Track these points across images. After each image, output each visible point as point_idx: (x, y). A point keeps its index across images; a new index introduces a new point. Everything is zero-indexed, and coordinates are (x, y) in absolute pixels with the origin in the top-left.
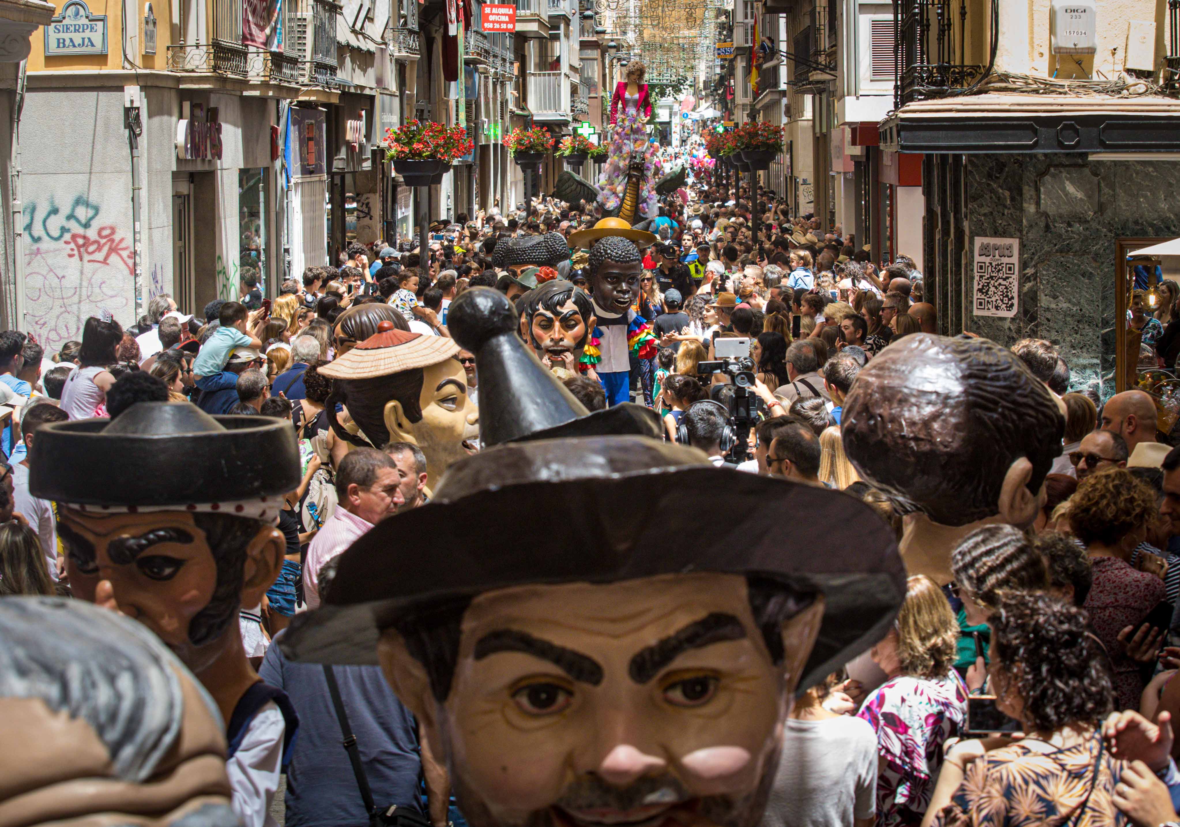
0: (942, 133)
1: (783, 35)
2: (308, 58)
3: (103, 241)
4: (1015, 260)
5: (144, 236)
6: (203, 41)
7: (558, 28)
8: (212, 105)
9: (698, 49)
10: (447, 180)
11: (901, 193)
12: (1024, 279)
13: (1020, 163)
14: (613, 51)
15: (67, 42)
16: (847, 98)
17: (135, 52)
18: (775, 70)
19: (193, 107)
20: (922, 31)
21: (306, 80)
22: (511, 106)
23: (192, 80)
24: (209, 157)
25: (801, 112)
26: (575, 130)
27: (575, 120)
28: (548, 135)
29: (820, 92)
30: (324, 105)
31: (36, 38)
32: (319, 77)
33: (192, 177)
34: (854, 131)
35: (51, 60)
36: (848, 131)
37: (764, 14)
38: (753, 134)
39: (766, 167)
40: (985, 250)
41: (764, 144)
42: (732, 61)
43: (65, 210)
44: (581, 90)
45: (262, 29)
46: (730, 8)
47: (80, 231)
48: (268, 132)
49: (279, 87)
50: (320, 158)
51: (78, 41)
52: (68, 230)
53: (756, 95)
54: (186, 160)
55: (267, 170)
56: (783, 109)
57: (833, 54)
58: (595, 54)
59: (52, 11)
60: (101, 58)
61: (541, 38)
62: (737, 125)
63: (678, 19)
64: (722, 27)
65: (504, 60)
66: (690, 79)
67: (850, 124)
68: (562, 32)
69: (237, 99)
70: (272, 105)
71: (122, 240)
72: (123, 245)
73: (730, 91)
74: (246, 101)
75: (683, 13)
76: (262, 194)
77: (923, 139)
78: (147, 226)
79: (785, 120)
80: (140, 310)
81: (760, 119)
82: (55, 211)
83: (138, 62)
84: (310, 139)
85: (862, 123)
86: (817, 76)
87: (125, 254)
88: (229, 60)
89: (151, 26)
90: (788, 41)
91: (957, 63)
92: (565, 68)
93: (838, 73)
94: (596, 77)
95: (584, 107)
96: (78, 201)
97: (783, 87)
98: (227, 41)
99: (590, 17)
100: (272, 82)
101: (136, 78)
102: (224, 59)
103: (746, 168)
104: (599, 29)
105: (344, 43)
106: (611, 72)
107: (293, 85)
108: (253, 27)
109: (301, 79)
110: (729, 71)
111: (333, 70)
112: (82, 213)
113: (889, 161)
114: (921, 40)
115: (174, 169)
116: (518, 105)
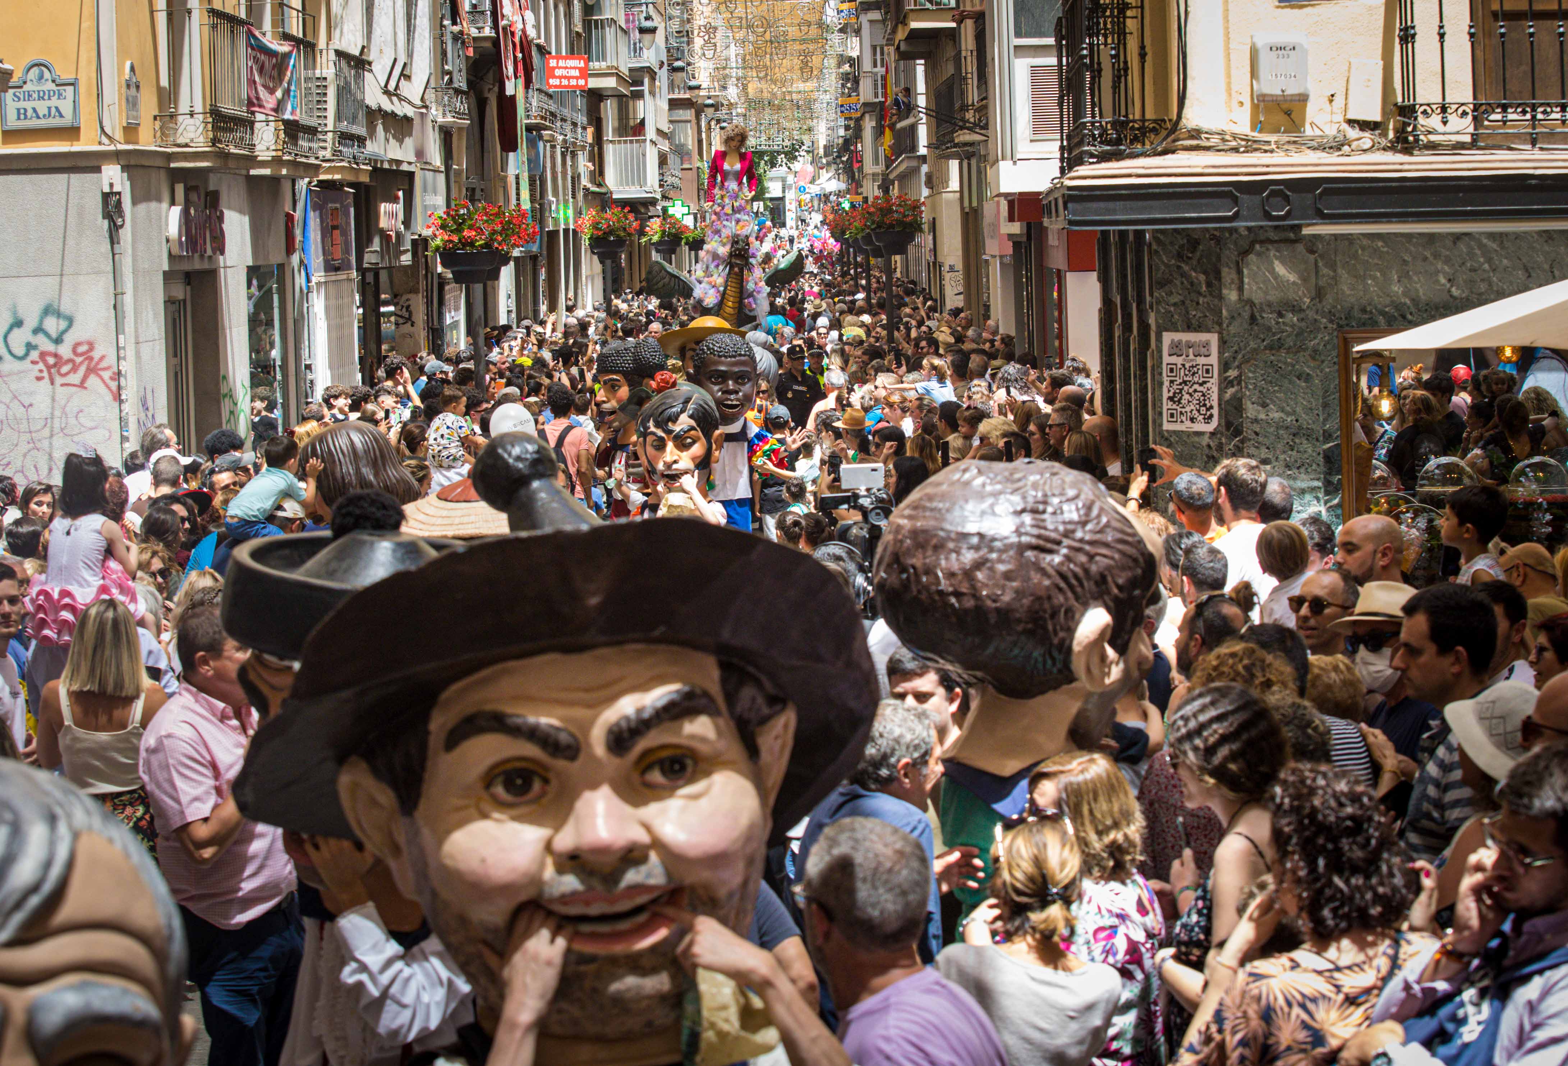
0: (1120, 204)
1: (921, 86)
2: (330, 127)
3: (79, 360)
4: (1214, 360)
5: (130, 352)
6: (199, 108)
7: (642, 84)
8: (211, 188)
9: (817, 106)
10: (507, 275)
11: (1071, 279)
12: (1225, 383)
13: (1217, 239)
14: (710, 110)
15: (30, 113)
16: (1001, 163)
17: (114, 122)
18: (913, 129)
19: (187, 190)
20: (1093, 78)
21: (328, 154)
22: (585, 182)
23: (186, 157)
24: (209, 252)
25: (945, 182)
26: (665, 210)
27: (665, 197)
28: (631, 217)
29: (969, 156)
30: (351, 185)
32: (345, 150)
33: (189, 277)
34: (1011, 204)
35: (9, 135)
36: (1004, 205)
37: (897, 61)
38: (886, 210)
39: (902, 251)
40: (1177, 349)
41: (900, 222)
42: (858, 120)
43: (31, 322)
44: (672, 159)
45: (272, 91)
46: (855, 54)
47: (50, 347)
48: (282, 221)
49: (294, 164)
50: (347, 251)
51: (42, 111)
52: (35, 347)
53: (889, 162)
54: (181, 257)
55: (281, 267)
56: (923, 179)
57: (983, 109)
58: (688, 114)
59: (9, 74)
60: (72, 132)
61: (620, 97)
62: (866, 199)
63: (791, 70)
64: (846, 77)
65: (575, 124)
66: (807, 143)
67: (1006, 195)
68: (646, 88)
69: (241, 181)
70: (287, 186)
71: (102, 358)
72: (103, 365)
73: (856, 158)
74: (254, 182)
75: (797, 62)
76: (276, 298)
77: (1095, 212)
78: (133, 340)
79: (925, 192)
80: (127, 445)
81: (895, 191)
82: (18, 323)
83: (119, 135)
84: (335, 228)
85: (1021, 194)
86: (964, 136)
87: (106, 375)
88: (231, 130)
89: (133, 90)
90: (927, 94)
91: (1137, 117)
92: (650, 133)
93: (990, 132)
94: (691, 143)
95: (676, 181)
96: (47, 311)
97: (923, 151)
98: (228, 107)
99: (681, 69)
100: (286, 158)
101: (116, 156)
102: (224, 130)
103: (877, 253)
104: (693, 83)
105: (374, 106)
106: (709, 137)
107: (312, 161)
108: (260, 89)
109: (321, 153)
110: (855, 135)
111: (361, 141)
112: (52, 325)
113: (1055, 240)
114: (1092, 89)
115: (166, 267)
116: (593, 180)
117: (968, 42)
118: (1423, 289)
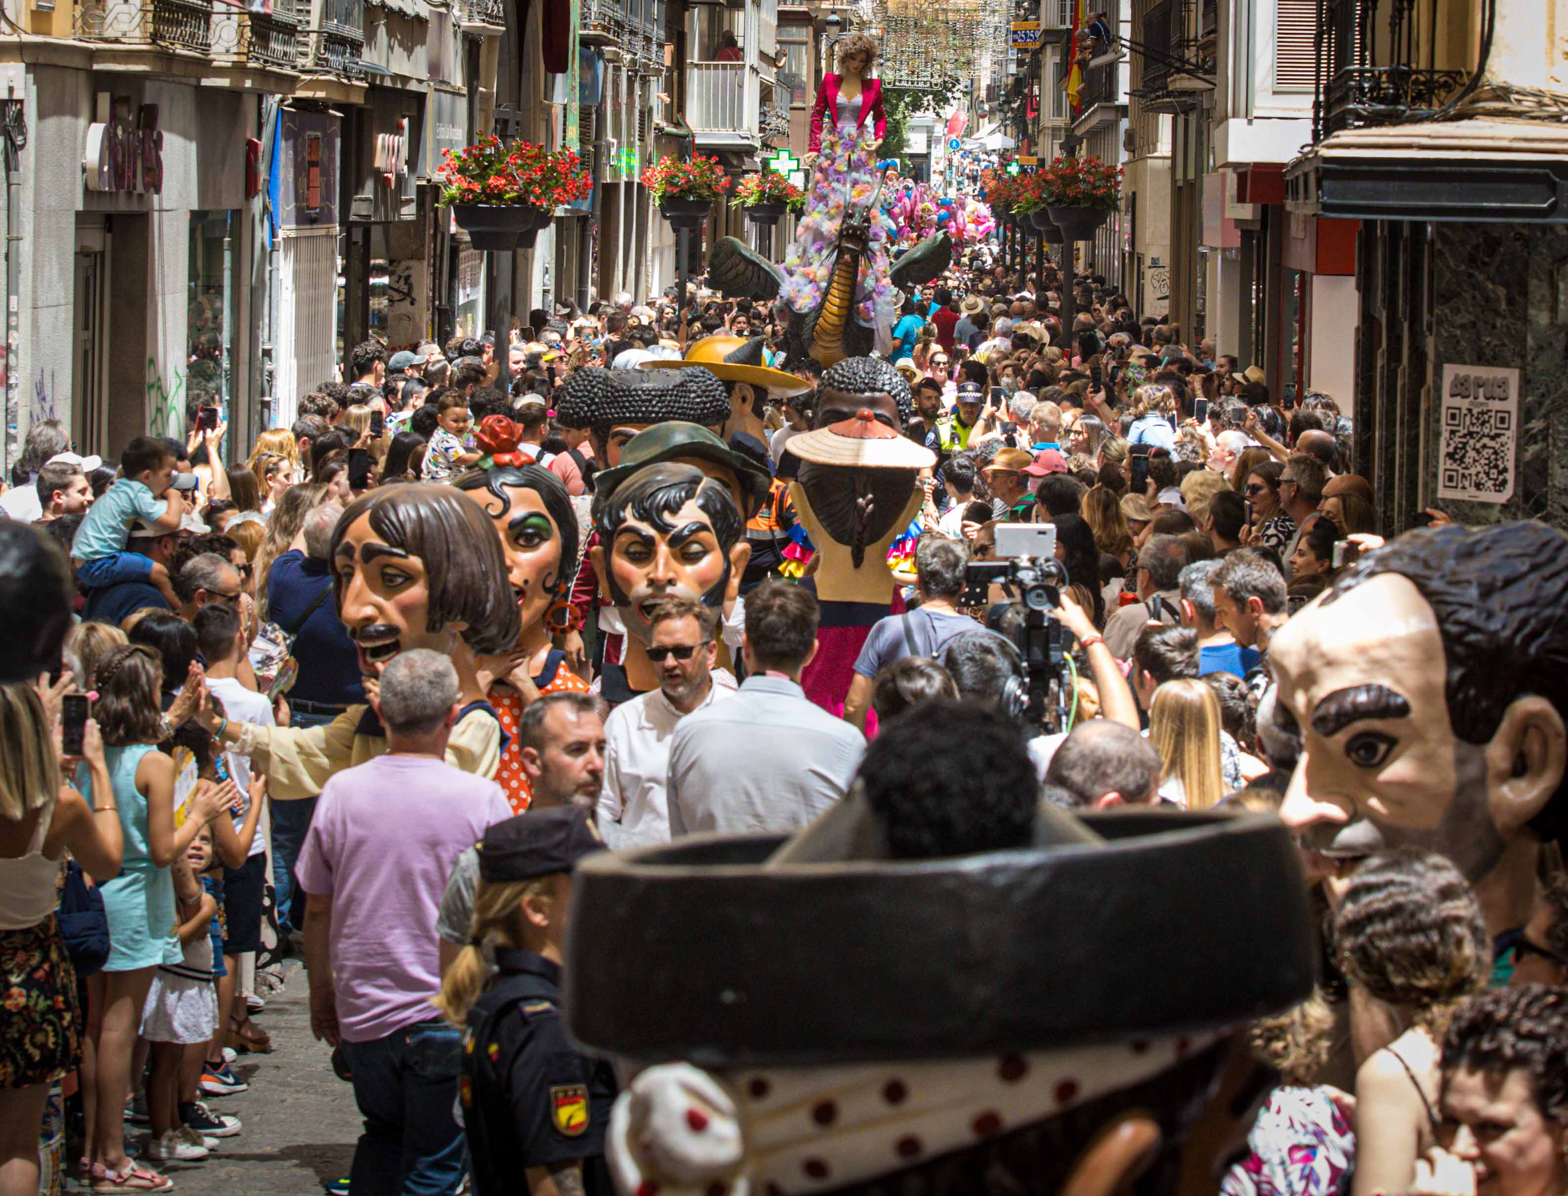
0: (1393, 186)
1: (1125, 11)
2: (314, 26)
4: (1512, 404)
5: (24, 320)
8: (147, 101)
9: (981, 32)
10: (545, 242)
11: (1319, 284)
12: (1525, 438)
13: (1524, 239)
14: (835, 30)
16: (1232, 122)
17: (19, 4)
18: (1111, 69)
19: (114, 102)
20: (1364, 10)
21: (308, 62)
22: (658, 119)
23: (115, 56)
24: (140, 189)
25: (1153, 144)
26: (765, 163)
27: (766, 146)
28: (719, 170)
29: (1186, 110)
30: (338, 107)
32: (332, 58)
33: (110, 222)
34: (1242, 178)
36: (1232, 178)
38: (1069, 178)
39: (1088, 235)
40: (1461, 388)
41: (1088, 196)
42: (1036, 54)
44: (779, 95)
48: (242, 149)
49: (262, 74)
50: (329, 197)
53: (1076, 112)
54: (101, 193)
55: (237, 214)
56: (1122, 137)
57: (1211, 46)
58: (804, 34)
61: (712, 5)
62: (1042, 162)
65: (648, 40)
66: (964, 82)
67: (1236, 166)
69: (189, 93)
70: (250, 104)
73: (1031, 105)
74: (205, 96)
76: (227, 256)
77: (1359, 193)
78: (29, 304)
79: (1124, 156)
80: (13, 447)
81: (1082, 153)
83: (24, 22)
84: (313, 164)
85: (1257, 165)
86: (1182, 82)
88: (179, 23)
90: (1133, 21)
91: (1423, 65)
92: (751, 58)
93: (1217, 79)
94: (805, 72)
95: (783, 124)
97: (1123, 99)
100: (252, 65)
101: (19, 50)
102: (170, 22)
103: (1055, 236)
105: (375, 1)
107: (288, 71)
109: (300, 61)
110: (1032, 70)
111: (356, 47)
113: (1300, 230)
114: (1362, 26)
115: (80, 207)
116: (669, 118)
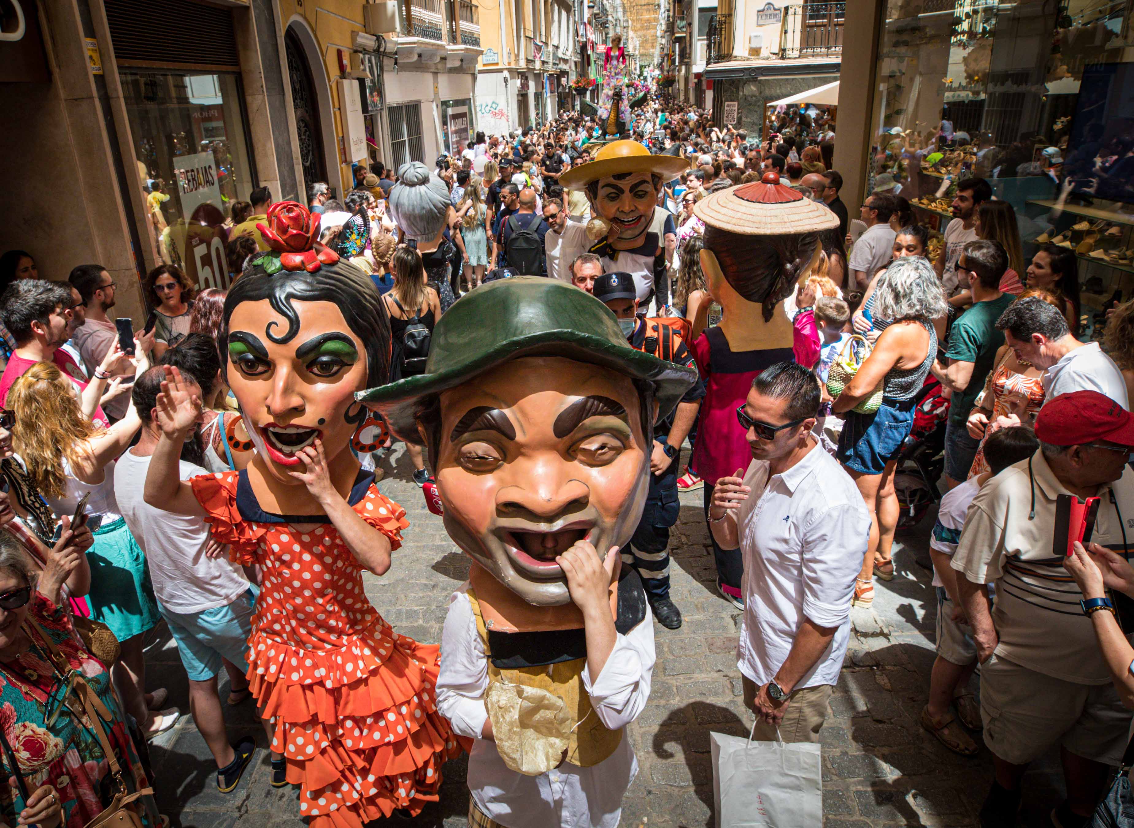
0: (718, 73)
1: (677, 50)
2: (551, 62)
3: (500, 113)
4: (736, 108)
5: (511, 111)
6: (524, 58)
8: (526, 75)
9: (655, 55)
10: (588, 93)
11: (707, 91)
12: (738, 113)
13: (739, 81)
15: (488, 60)
16: (693, 66)
17: (506, 63)
18: (674, 60)
21: (551, 68)
23: (521, 69)
24: (526, 89)
25: (681, 71)
29: (687, 65)
31: (480, 59)
32: (554, 67)
33: (522, 95)
34: (695, 75)
35: (484, 65)
36: (693, 75)
37: (672, 44)
39: (671, 87)
40: (728, 106)
41: (671, 80)
42: (664, 58)
43: (490, 105)
45: (539, 54)
46: (663, 43)
47: (494, 110)
48: (541, 82)
49: (544, 70)
50: (555, 89)
51: (491, 59)
52: (491, 110)
53: (670, 67)
54: (520, 91)
55: (541, 92)
56: (677, 70)
57: (690, 54)
59: (484, 51)
60: (497, 64)
62: (664, 75)
63: (650, 47)
64: (661, 48)
66: (652, 63)
67: (694, 73)
69: (533, 74)
70: (542, 75)
72: (505, 114)
73: (663, 66)
74: (535, 74)
75: (651, 45)
76: (540, 99)
77: (713, 75)
78: (511, 109)
79: (677, 73)
81: (671, 73)
82: (487, 105)
85: (697, 73)
86: (686, 60)
87: (505, 116)
88: (530, 63)
89: (510, 54)
91: (723, 53)
96: (493, 102)
97: (677, 64)
98: (530, 58)
100: (542, 69)
101: (506, 69)
103: (666, 87)
105: (560, 57)
107: (547, 69)
108: (536, 53)
109: (549, 67)
110: (663, 61)
111: (558, 65)
112: (494, 106)
113: (704, 83)
114: (713, 48)
117: (688, 38)
118: (784, 91)
